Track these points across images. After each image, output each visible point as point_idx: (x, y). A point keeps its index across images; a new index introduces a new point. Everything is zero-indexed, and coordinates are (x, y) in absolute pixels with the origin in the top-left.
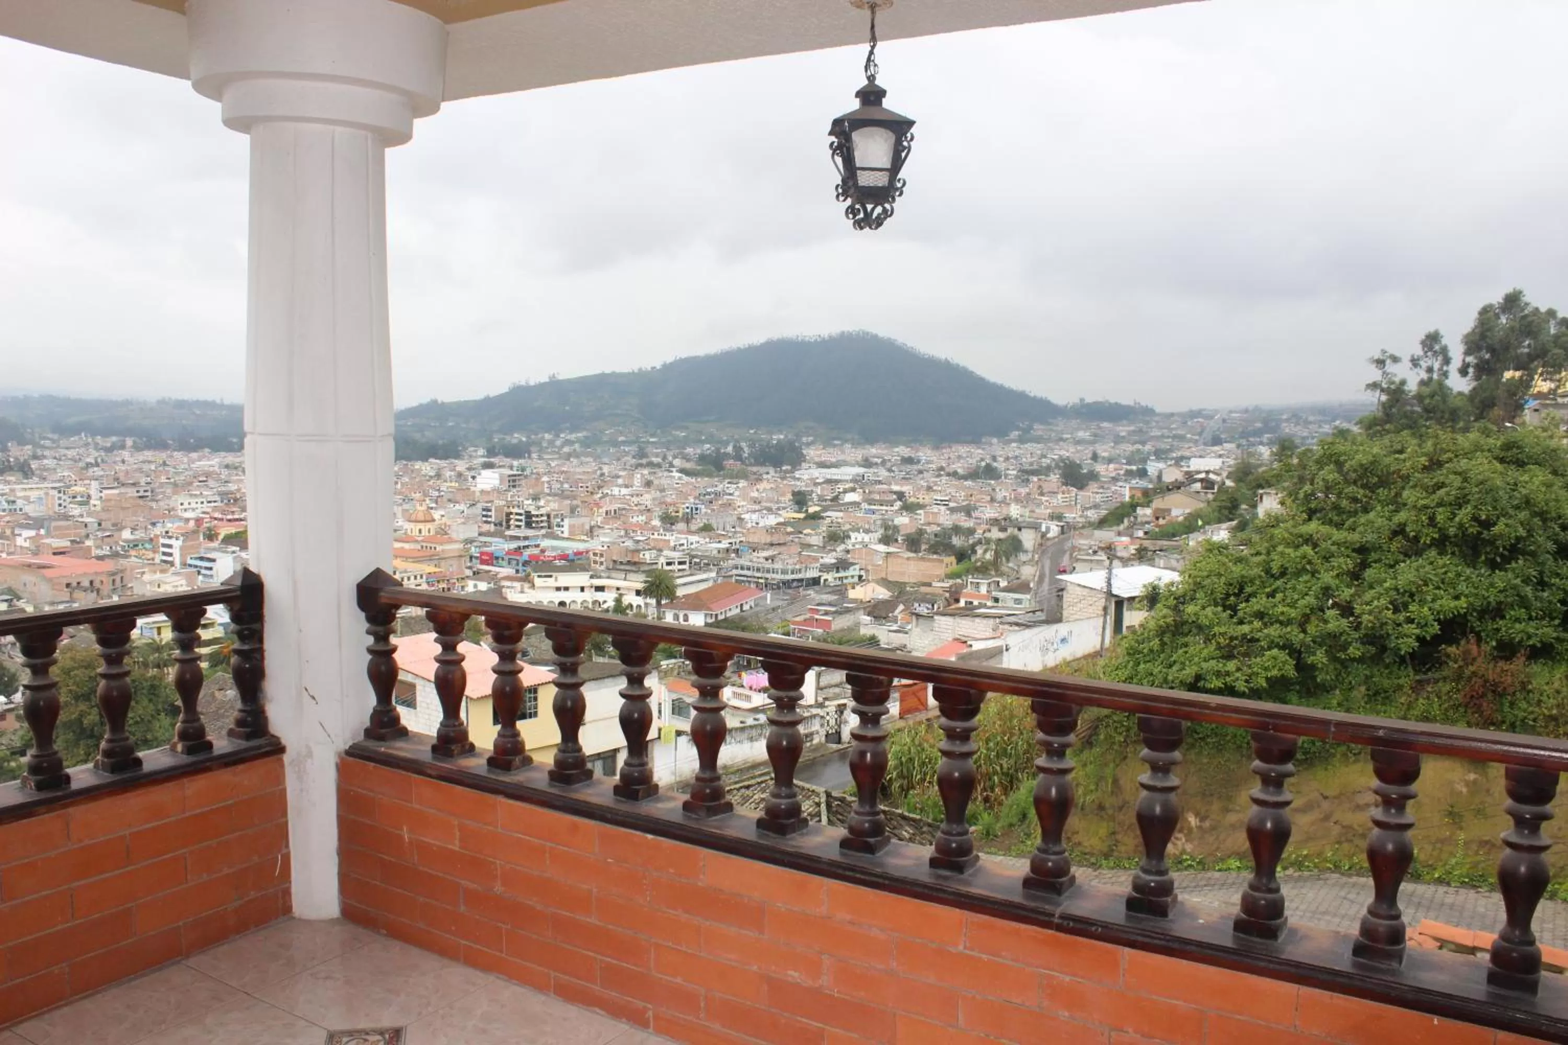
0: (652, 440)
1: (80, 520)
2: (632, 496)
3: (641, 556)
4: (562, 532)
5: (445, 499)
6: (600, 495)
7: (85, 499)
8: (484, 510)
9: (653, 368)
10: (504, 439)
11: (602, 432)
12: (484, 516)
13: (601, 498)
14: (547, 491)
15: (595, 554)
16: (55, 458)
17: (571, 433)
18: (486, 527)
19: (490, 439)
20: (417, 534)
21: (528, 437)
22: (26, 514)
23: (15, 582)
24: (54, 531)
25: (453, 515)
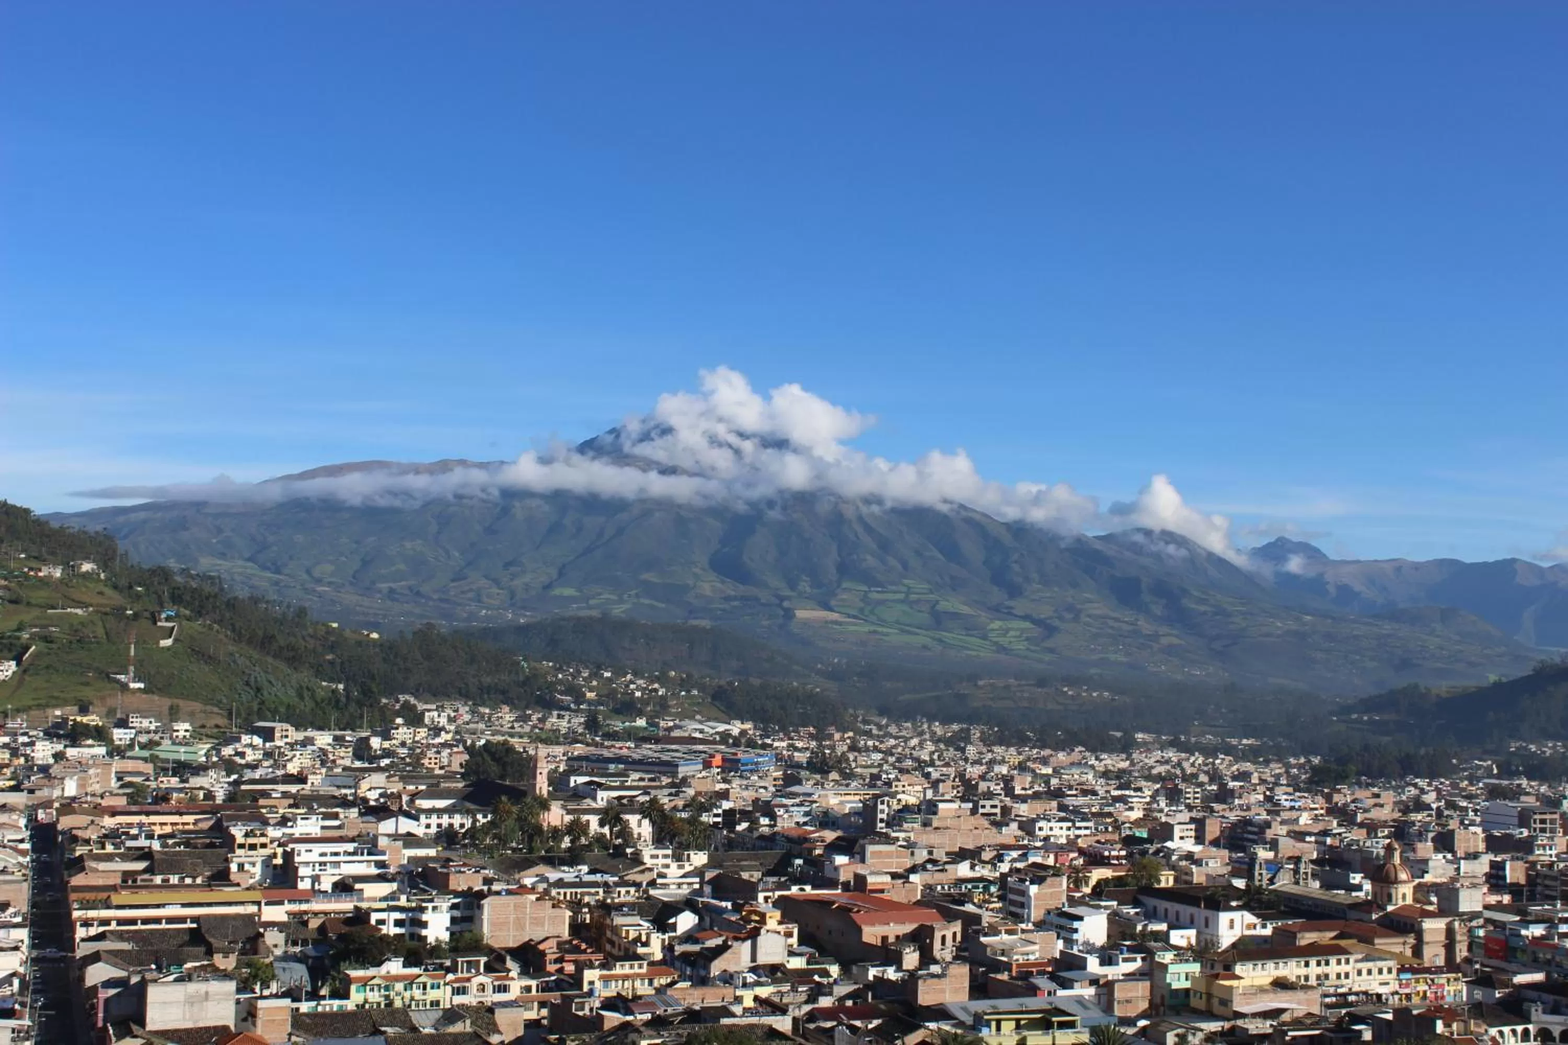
8: (1492, 866)
10: (1526, 749)
18: (1496, 897)
23: (818, 928)
24: (872, 858)
25: (1442, 871)
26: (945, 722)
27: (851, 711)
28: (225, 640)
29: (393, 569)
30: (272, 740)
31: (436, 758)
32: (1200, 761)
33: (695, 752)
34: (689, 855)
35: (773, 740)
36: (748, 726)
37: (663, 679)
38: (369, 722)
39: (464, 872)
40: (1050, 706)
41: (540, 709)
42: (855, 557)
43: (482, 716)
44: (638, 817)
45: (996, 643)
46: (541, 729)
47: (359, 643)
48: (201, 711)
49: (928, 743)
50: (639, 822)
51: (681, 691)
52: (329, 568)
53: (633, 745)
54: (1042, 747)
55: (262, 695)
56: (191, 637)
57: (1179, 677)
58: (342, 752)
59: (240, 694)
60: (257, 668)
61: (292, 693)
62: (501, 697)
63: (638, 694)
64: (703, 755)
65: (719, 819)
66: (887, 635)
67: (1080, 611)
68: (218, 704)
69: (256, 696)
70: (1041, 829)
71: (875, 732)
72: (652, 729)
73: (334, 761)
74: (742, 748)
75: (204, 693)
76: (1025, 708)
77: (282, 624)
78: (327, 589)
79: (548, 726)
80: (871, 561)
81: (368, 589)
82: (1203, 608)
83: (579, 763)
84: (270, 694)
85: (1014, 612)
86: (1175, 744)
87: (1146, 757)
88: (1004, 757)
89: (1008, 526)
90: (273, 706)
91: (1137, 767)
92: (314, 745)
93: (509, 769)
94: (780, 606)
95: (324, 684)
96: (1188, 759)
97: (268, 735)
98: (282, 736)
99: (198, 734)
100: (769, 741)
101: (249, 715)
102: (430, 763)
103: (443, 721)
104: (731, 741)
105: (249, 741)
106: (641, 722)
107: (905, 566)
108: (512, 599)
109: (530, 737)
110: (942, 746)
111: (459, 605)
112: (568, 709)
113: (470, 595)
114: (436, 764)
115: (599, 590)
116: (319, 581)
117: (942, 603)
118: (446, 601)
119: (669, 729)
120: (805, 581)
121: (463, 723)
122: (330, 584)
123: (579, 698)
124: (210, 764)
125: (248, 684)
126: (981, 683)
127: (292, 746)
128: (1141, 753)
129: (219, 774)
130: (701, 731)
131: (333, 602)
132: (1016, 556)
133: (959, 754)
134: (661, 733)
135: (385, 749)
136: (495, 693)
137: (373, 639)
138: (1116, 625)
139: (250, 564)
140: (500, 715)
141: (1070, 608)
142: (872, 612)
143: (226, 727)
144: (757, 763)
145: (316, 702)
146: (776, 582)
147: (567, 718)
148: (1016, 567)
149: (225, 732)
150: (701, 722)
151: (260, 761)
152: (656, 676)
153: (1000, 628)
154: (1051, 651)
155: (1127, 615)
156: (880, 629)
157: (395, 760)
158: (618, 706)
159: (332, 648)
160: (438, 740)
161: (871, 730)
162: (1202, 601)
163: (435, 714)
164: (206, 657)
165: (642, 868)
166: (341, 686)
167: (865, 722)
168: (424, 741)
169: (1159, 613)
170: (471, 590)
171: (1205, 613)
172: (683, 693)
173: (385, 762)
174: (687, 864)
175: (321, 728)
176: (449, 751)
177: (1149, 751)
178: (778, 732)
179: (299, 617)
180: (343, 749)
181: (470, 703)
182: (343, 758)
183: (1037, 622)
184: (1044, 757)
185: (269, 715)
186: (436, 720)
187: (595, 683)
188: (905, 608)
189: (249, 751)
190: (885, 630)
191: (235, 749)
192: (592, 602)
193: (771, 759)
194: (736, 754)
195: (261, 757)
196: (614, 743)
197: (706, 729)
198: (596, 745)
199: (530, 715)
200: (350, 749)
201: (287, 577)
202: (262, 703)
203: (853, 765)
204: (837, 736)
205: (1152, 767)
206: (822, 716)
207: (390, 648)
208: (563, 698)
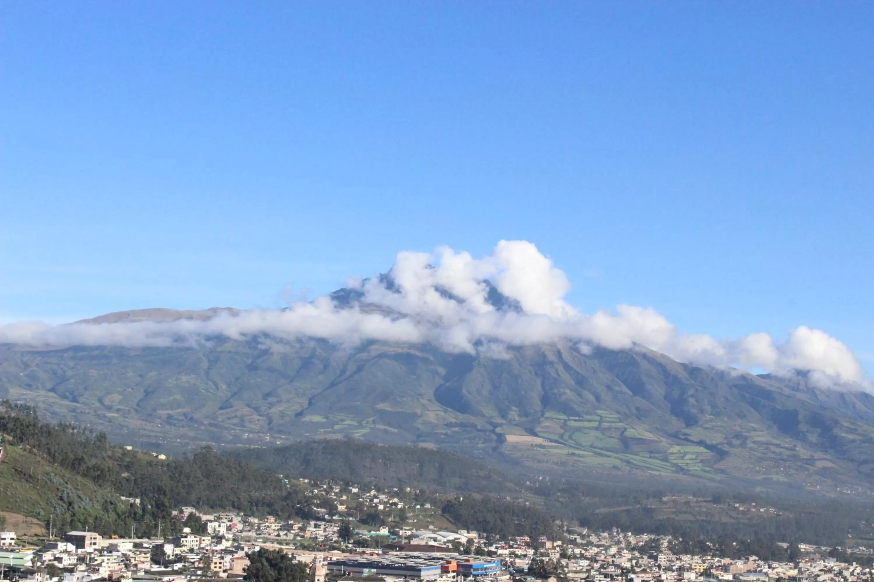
26: (638, 532)
27: (558, 522)
28: (43, 462)
29: (172, 398)
30: (83, 547)
31: (220, 563)
32: (859, 570)
33: (434, 559)
35: (497, 548)
36: (473, 535)
37: (401, 495)
38: (163, 531)
40: (724, 519)
41: (300, 519)
42: (556, 391)
43: (252, 525)
45: (676, 465)
46: (303, 537)
47: (150, 464)
48: (23, 522)
49: (625, 551)
51: (416, 505)
52: (117, 397)
53: (380, 552)
54: (723, 555)
55: (73, 508)
56: (16, 460)
57: (833, 495)
58: (141, 557)
59: (55, 507)
60: (69, 486)
61: (98, 506)
62: (267, 509)
63: (381, 507)
64: (441, 562)
66: (583, 456)
67: (746, 438)
68: (37, 516)
69: (69, 510)
71: (579, 541)
72: (393, 537)
73: (136, 565)
74: (472, 555)
75: (25, 507)
76: (703, 521)
77: (85, 447)
78: (116, 415)
79: (308, 535)
80: (569, 394)
81: (151, 415)
82: (851, 437)
83: (338, 567)
84: (80, 507)
85: (690, 438)
86: (833, 554)
87: (811, 566)
88: (691, 565)
89: (684, 366)
90: (82, 517)
91: (805, 575)
92: (118, 551)
93: (283, 573)
94: (493, 432)
95: (123, 498)
96: (848, 569)
97: (79, 542)
98: (91, 544)
99: (21, 542)
100: (493, 549)
101: (63, 525)
102: (215, 567)
103: (223, 530)
104: (462, 549)
105: (64, 548)
106: (384, 531)
107: (598, 398)
108: (269, 424)
109: (295, 544)
110: (637, 554)
111: (226, 429)
112: (324, 520)
113: (235, 421)
114: (220, 568)
115: (342, 418)
116: (109, 408)
117: (629, 430)
118: (216, 426)
119: (409, 538)
120: (515, 411)
121: (238, 532)
122: (118, 410)
123: (332, 510)
124: (35, 568)
125: (61, 499)
126: (665, 499)
127: (101, 551)
128: (806, 562)
129: (44, 577)
130: (435, 540)
131: (121, 426)
132: (691, 392)
133: (652, 562)
134: (404, 541)
135: (177, 555)
136: (262, 506)
137: (161, 459)
138: (778, 450)
139: (52, 394)
140: (267, 524)
141: (737, 436)
142: (570, 437)
143: (44, 536)
144: (486, 568)
145: (118, 514)
146: (489, 411)
147: (322, 527)
148: (692, 400)
149: (43, 540)
150: (434, 532)
151: (76, 565)
152: (396, 492)
153: (679, 452)
154: (722, 471)
155: (787, 442)
156: (577, 452)
157: (187, 564)
158: (365, 517)
159: (127, 468)
160: (219, 547)
161: (575, 539)
162: (851, 431)
163: (216, 524)
164: (27, 476)
166: (138, 501)
167: (570, 532)
168: (208, 548)
169: (814, 440)
170: (236, 416)
171: (853, 441)
172: (418, 507)
173: (178, 566)
175: (121, 537)
176: (231, 557)
177: (812, 560)
178: (499, 540)
179: (100, 441)
180: (143, 555)
181: (242, 514)
182: (143, 562)
183: (711, 448)
184: (724, 565)
185: (80, 525)
186: (217, 529)
187: (344, 497)
188: (599, 434)
189: (65, 556)
190: (581, 452)
191: (54, 555)
192: (336, 427)
193: (497, 565)
194: (468, 561)
195: (75, 562)
196: (364, 549)
197: (439, 538)
198: (351, 552)
199: (292, 525)
200: (148, 555)
201: (83, 405)
202: (74, 515)
203: (566, 570)
204: (549, 545)
205: (818, 576)
206: (534, 526)
207: (176, 468)
208: (319, 510)
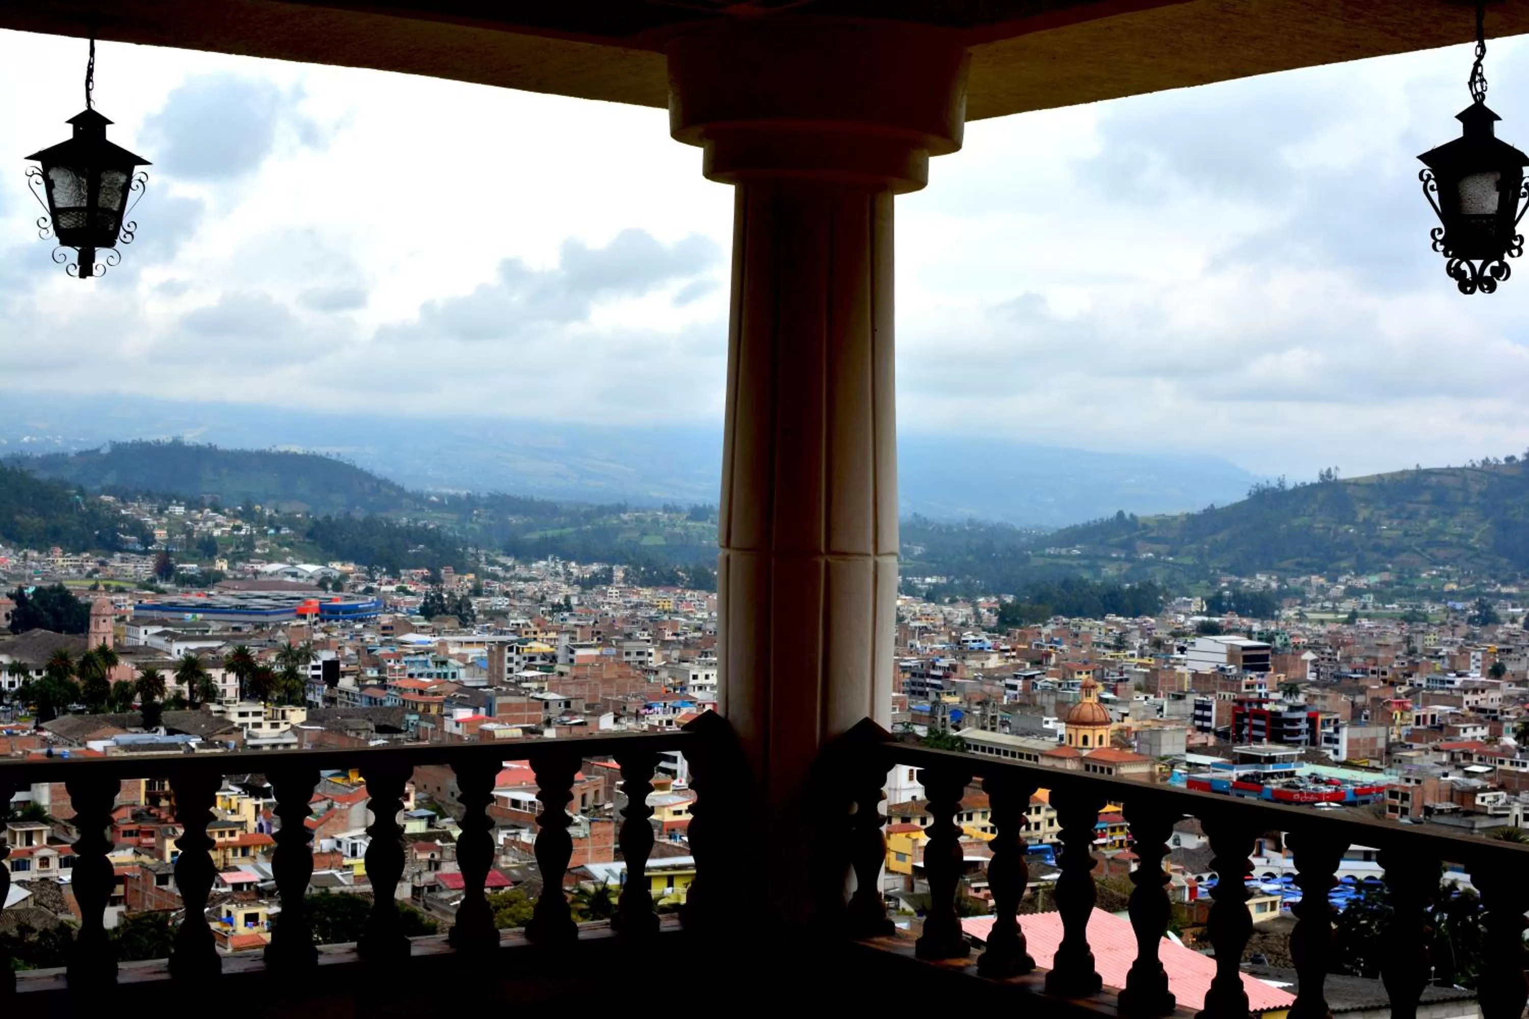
0: (1505, 590)
1: (539, 695)
2: (1466, 692)
3: (1478, 801)
4: (1336, 752)
5: (1131, 685)
6: (1405, 689)
7: (546, 662)
8: (1197, 707)
9: (1510, 459)
10: (1239, 583)
11: (1414, 574)
12: (1196, 718)
13: (1408, 695)
14: (1311, 677)
15: (1393, 794)
16: (507, 594)
17: (1358, 575)
18: (1200, 739)
19: (1214, 582)
20: (1080, 744)
21: (1281, 580)
22: (460, 683)
23: (439, 789)
24: (499, 712)
25: (1143, 714)
26: (585, 559)
27: (472, 550)
34: (283, 712)
35: (380, 584)
36: (350, 567)
37: (246, 515)
39: (17, 735)
41: (99, 550)
43: (29, 560)
44: (222, 671)
46: (102, 575)
50: (224, 676)
51: (269, 529)
53: (213, 591)
54: (695, 589)
62: (51, 538)
63: (217, 532)
64: (297, 602)
65: (319, 672)
70: (695, 677)
71: (501, 573)
72: (234, 572)
79: (110, 570)
83: (150, 612)
88: (652, 600)
93: (65, 619)
100: (374, 585)
104: (329, 585)
106: (221, 565)
110: (580, 589)
112: (134, 551)
119: (257, 572)
121: (7, 569)
123: (147, 538)
130: (294, 575)
133: (599, 597)
134: (246, 577)
136: (44, 534)
140: (51, 559)
144: (361, 609)
147: (132, 561)
150: (293, 564)
152: (239, 511)
158: (194, 547)
161: (496, 571)
165: (229, 727)
167: (489, 563)
172: (272, 532)
174: (282, 723)
178: (384, 574)
181: (15, 545)
184: (697, 599)
187: (164, 520)
193: (377, 605)
194: (336, 599)
196: (189, 589)
197: (300, 572)
198: (168, 592)
199: (88, 558)
203: (476, 610)
204: (456, 578)
208: (128, 537)
